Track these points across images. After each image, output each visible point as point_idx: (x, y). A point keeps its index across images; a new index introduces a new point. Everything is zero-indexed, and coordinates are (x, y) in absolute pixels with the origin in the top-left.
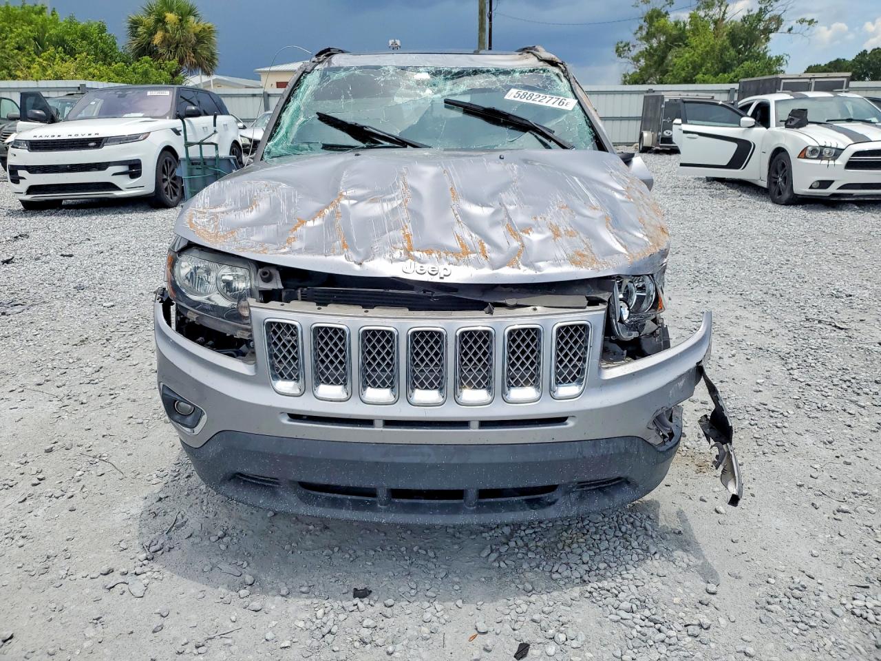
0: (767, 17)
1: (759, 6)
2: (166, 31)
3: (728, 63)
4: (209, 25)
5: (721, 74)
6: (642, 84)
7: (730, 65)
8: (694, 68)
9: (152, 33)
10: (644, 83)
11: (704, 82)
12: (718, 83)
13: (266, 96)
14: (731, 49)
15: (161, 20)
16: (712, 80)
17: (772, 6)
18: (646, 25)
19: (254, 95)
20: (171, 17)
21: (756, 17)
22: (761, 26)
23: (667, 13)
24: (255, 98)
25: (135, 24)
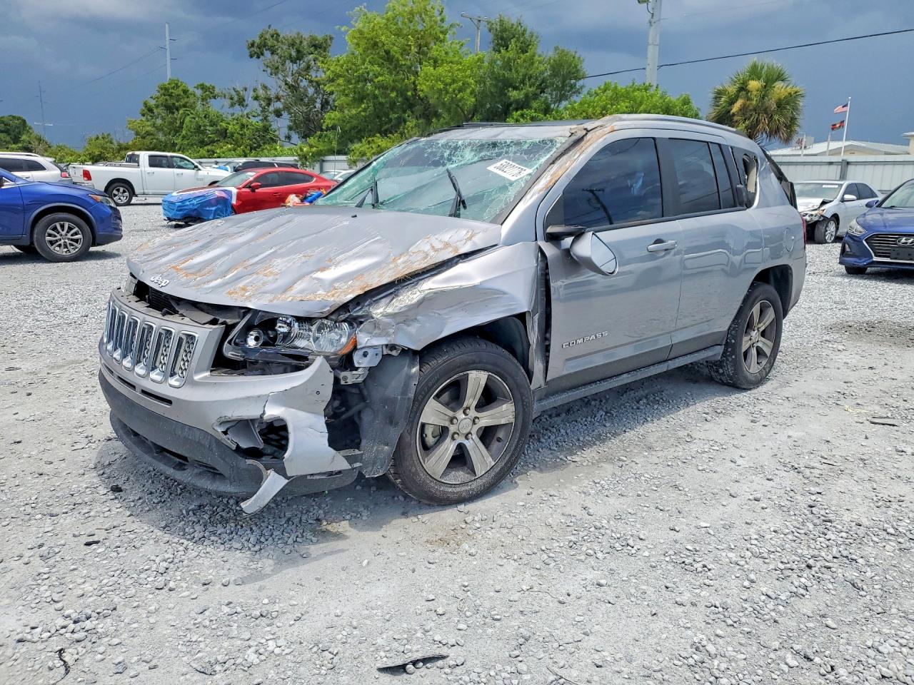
2: (749, 99)
4: (795, 89)
9: (732, 102)
13: (844, 164)
15: (743, 88)
19: (831, 163)
20: (754, 85)
24: (832, 167)
25: (719, 94)
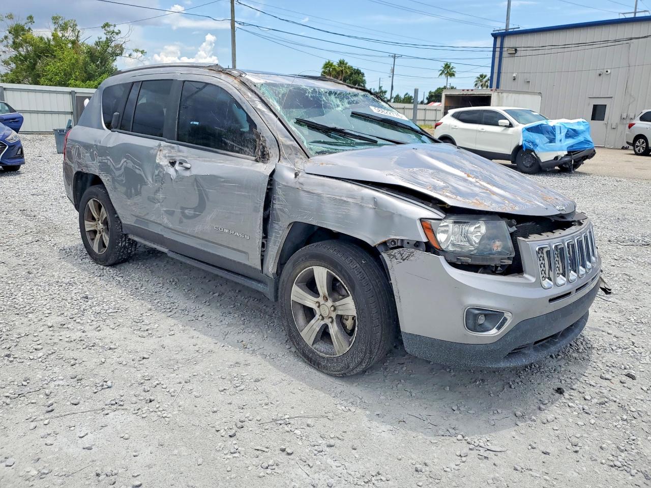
0: (113, 44)
1: (106, 36)
3: (91, 73)
5: (88, 81)
6: (18, 83)
7: (93, 75)
8: (65, 74)
10: (19, 83)
11: (76, 86)
12: (87, 88)
14: (92, 64)
16: (82, 85)
17: (114, 38)
18: (11, 37)
21: (105, 43)
22: (110, 50)
23: (30, 29)
